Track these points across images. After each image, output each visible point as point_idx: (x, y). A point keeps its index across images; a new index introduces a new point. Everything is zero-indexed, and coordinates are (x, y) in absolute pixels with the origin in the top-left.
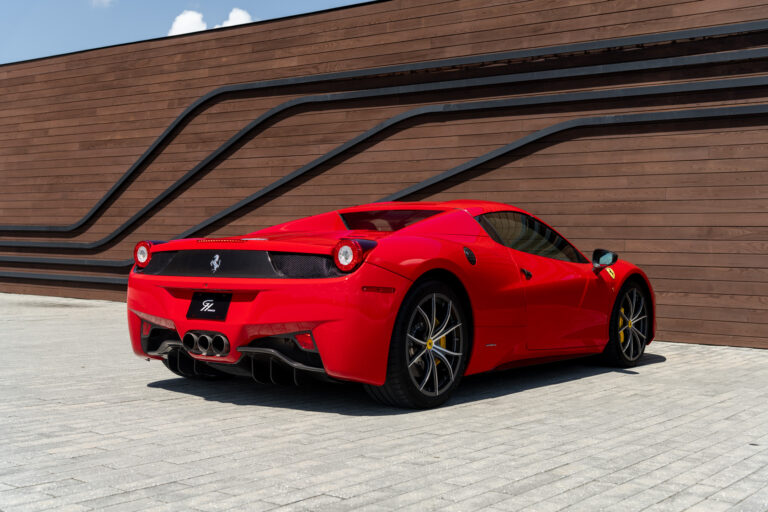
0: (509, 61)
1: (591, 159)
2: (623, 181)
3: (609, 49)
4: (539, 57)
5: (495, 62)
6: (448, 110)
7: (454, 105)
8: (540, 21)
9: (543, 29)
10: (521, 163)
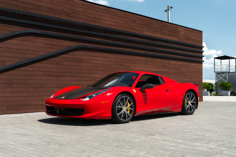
0: (60, 21)
1: (83, 57)
2: (92, 65)
3: (87, 26)
4: (69, 23)
5: (55, 20)
6: (41, 33)
7: (43, 32)
8: (69, 11)
9: (70, 15)
10: (65, 56)
